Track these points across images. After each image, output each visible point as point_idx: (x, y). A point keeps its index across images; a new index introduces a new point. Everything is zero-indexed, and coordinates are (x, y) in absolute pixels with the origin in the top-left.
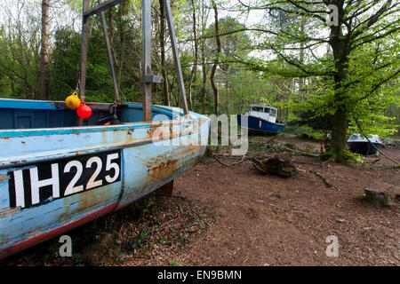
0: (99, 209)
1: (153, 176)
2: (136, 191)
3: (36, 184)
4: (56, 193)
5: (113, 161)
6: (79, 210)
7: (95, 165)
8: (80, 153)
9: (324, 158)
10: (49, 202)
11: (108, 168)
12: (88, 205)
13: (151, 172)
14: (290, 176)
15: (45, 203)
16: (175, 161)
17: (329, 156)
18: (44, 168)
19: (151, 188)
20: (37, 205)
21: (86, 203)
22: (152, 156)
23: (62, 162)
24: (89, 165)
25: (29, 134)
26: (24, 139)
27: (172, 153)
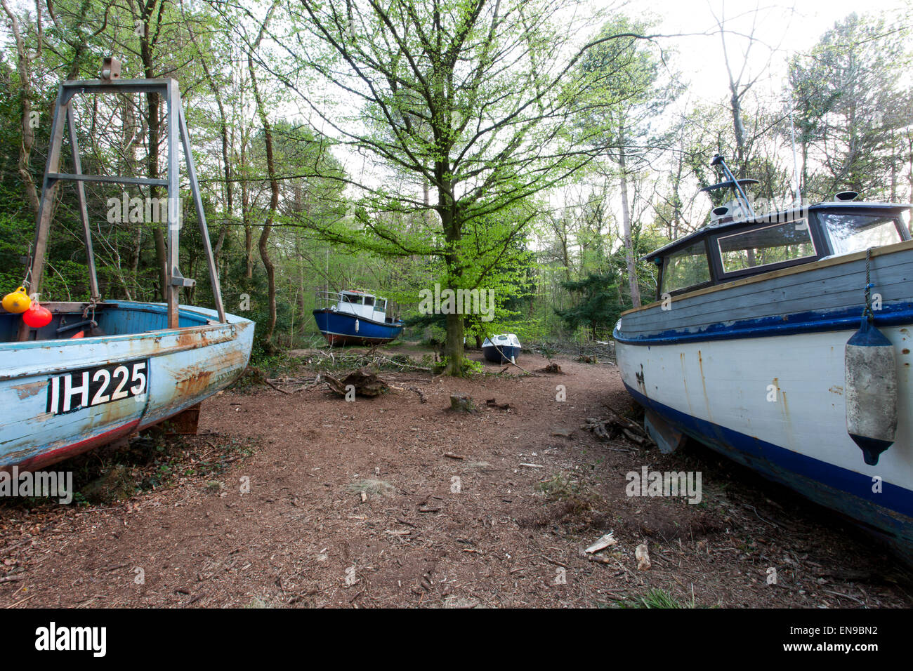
0: (119, 425)
1: (182, 390)
2: (161, 408)
3: (70, 391)
4: (85, 402)
5: (139, 371)
6: (102, 424)
7: (121, 375)
8: (111, 362)
9: (439, 371)
10: (77, 410)
11: (134, 379)
12: (112, 418)
13: (180, 386)
14: (377, 396)
15: (74, 411)
16: (208, 374)
17: (443, 368)
18: (77, 376)
19: (177, 407)
20: (67, 412)
21: (109, 416)
22: (182, 367)
23: (92, 370)
24: (116, 375)
25: (66, 344)
26: (62, 349)
27: (205, 363)
